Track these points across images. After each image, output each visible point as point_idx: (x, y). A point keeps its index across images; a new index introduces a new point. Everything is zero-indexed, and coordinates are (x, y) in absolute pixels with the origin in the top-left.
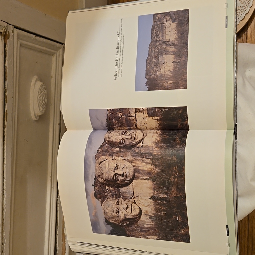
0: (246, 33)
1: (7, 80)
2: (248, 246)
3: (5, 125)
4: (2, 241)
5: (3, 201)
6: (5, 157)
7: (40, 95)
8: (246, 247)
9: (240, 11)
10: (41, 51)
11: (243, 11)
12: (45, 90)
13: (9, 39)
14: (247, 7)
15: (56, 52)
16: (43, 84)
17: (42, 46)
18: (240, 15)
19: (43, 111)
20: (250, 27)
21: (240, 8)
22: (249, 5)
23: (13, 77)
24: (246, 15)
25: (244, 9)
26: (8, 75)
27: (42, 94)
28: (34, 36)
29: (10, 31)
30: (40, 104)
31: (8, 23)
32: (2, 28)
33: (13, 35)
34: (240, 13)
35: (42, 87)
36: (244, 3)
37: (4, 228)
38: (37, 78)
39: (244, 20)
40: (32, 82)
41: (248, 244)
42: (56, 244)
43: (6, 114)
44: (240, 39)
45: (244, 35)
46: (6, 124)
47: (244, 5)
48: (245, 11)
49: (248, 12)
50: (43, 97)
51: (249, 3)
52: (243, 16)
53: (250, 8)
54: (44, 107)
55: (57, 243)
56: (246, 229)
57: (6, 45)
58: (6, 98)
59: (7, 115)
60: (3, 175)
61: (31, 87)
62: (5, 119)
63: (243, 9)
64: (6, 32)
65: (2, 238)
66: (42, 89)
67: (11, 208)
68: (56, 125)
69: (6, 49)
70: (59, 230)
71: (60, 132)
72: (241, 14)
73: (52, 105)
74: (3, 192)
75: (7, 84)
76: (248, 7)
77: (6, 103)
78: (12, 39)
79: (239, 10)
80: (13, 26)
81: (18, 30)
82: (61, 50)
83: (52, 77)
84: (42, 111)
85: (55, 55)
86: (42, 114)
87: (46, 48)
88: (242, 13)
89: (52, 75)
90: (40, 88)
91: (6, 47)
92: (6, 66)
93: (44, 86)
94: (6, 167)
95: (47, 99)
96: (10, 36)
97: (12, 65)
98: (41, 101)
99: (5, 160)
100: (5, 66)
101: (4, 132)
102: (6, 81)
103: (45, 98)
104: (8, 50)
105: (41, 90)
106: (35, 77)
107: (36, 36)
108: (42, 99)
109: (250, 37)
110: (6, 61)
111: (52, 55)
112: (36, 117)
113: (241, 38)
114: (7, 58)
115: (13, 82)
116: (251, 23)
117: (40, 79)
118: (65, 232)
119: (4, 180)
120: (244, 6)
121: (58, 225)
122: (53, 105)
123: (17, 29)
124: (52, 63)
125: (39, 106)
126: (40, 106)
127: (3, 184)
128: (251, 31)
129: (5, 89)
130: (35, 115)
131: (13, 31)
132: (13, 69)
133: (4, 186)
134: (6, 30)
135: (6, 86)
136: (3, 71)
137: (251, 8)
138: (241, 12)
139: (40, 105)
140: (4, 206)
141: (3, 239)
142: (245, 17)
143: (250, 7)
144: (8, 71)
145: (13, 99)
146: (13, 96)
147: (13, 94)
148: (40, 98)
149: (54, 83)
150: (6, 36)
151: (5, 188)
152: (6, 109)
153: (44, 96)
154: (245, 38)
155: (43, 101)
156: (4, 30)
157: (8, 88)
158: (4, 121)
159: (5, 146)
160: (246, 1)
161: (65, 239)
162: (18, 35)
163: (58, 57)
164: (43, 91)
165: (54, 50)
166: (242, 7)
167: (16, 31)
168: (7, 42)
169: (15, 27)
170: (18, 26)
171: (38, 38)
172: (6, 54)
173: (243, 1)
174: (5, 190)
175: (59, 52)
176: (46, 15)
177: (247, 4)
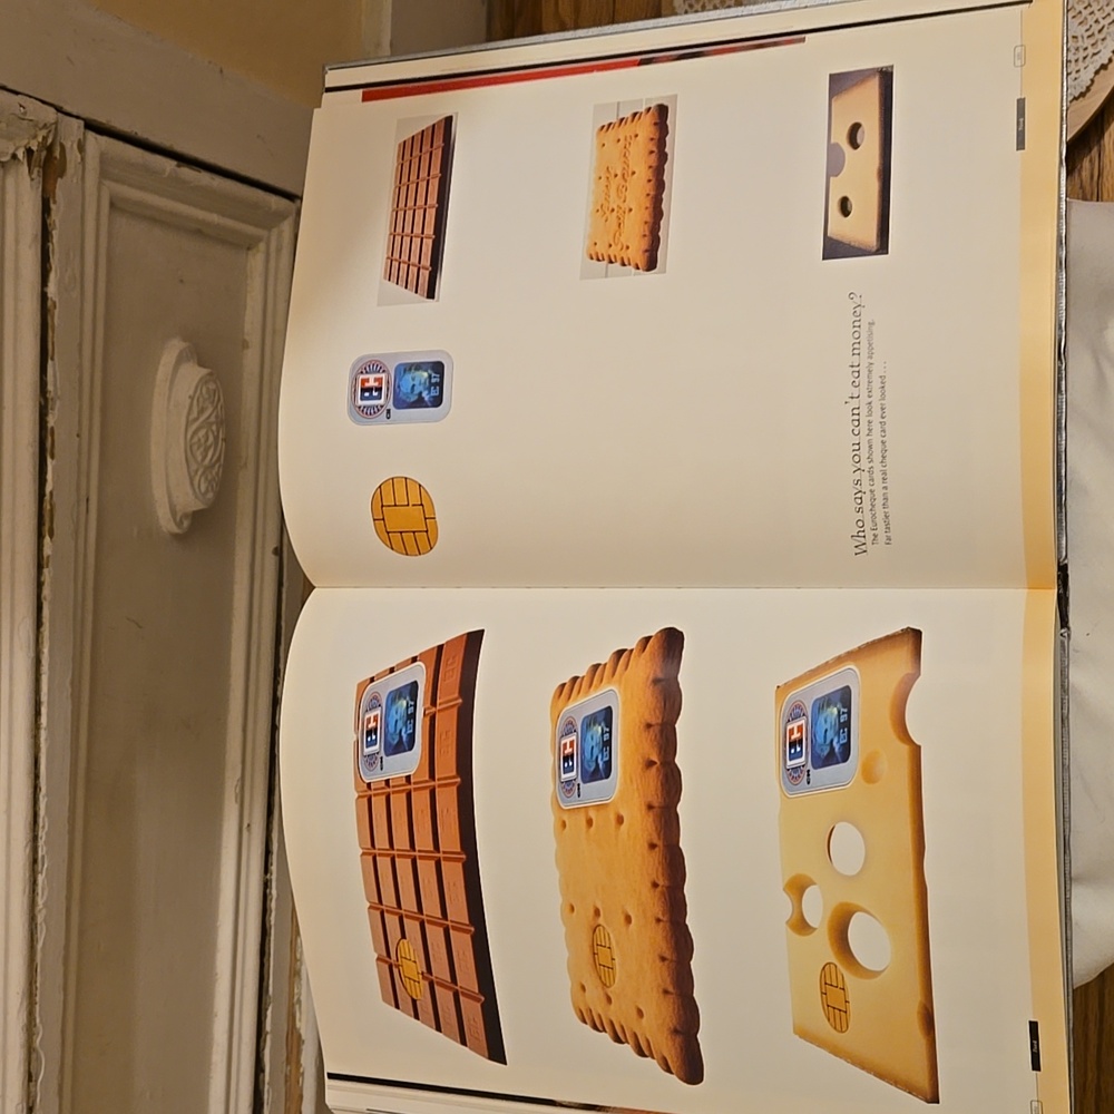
0: (1095, 151)
1: (52, 359)
3: (45, 554)
4: (29, 1064)
5: (34, 891)
6: (44, 698)
7: (196, 425)
10: (200, 232)
11: (1085, 58)
12: (219, 400)
13: (64, 178)
14: (1103, 40)
15: (264, 233)
16: (210, 374)
17: (202, 208)
19: (210, 495)
23: (80, 345)
24: (1097, 73)
25: (1090, 47)
26: (57, 339)
27: (203, 418)
28: (170, 164)
29: (68, 145)
30: (196, 461)
31: (59, 110)
32: (33, 132)
33: (83, 159)
34: (1074, 63)
35: (204, 390)
36: (1091, 20)
37: (37, 1007)
38: (181, 352)
39: (1088, 95)
40: (160, 369)
42: (261, 1077)
43: (48, 507)
45: (1086, 163)
46: (47, 551)
47: (1087, 30)
48: (1096, 57)
49: (1106, 62)
50: (207, 433)
52: (1086, 77)
54: (214, 472)
55: (263, 1071)
57: (53, 206)
58: (49, 438)
59: (52, 510)
60: (33, 776)
61: (157, 389)
62: (46, 528)
63: (1086, 49)
64: (50, 149)
65: (30, 1050)
66: (206, 397)
67: (68, 920)
68: (263, 553)
69: (48, 221)
70: (272, 1012)
71: (280, 583)
72: (1078, 71)
73: (246, 465)
74: (35, 850)
75: (55, 376)
76: (1108, 38)
77: (49, 460)
78: (75, 178)
80: (82, 123)
81: (104, 140)
82: (286, 226)
83: (245, 345)
84: (204, 494)
85: (262, 246)
86: (203, 507)
87: (223, 216)
88: (1081, 65)
89: (246, 337)
90: (195, 391)
91: (49, 214)
92: (49, 295)
93: (212, 386)
94: (46, 740)
95: (224, 440)
96: (68, 163)
97: (75, 294)
98: (202, 449)
99: (44, 710)
100: (44, 297)
101: (40, 585)
102: (50, 362)
103: (216, 438)
104: (57, 225)
105: (201, 399)
106: (175, 347)
107: (178, 166)
108: (203, 441)
110: (52, 277)
111: (249, 249)
112: (178, 519)
114: (54, 261)
115: (80, 366)
117: (197, 354)
118: (298, 1024)
119: (41, 799)
120: (1089, 33)
121: (270, 992)
122: (251, 466)
123: (99, 137)
124: (249, 281)
125: (192, 473)
126: (196, 472)
127: (35, 815)
129: (46, 399)
130: (173, 512)
131: (79, 141)
132: (82, 310)
133: (41, 825)
134: (50, 141)
135: (50, 387)
136: (37, 320)
138: (1077, 61)
139: (194, 467)
140: (37, 910)
141: (34, 1056)
142: (1092, 81)
144: (57, 318)
145: (80, 442)
146: (80, 428)
147: (80, 422)
148: (195, 439)
149: (256, 370)
150: (48, 164)
151: (42, 834)
152: (49, 488)
153: (214, 428)
154: (1092, 177)
155: (206, 450)
156: (45, 138)
157: (59, 393)
158: (40, 537)
159: (46, 650)
160: (1096, 12)
161: (299, 1052)
162: (104, 159)
163: (273, 254)
164: (207, 408)
165: (256, 226)
166: (1080, 39)
167: (95, 142)
168: (57, 191)
169: (92, 126)
170: (104, 121)
171: (187, 173)
172: (50, 244)
173: (1085, 13)
174: (41, 843)
175: (280, 235)
176: (221, 71)
177: (1103, 27)
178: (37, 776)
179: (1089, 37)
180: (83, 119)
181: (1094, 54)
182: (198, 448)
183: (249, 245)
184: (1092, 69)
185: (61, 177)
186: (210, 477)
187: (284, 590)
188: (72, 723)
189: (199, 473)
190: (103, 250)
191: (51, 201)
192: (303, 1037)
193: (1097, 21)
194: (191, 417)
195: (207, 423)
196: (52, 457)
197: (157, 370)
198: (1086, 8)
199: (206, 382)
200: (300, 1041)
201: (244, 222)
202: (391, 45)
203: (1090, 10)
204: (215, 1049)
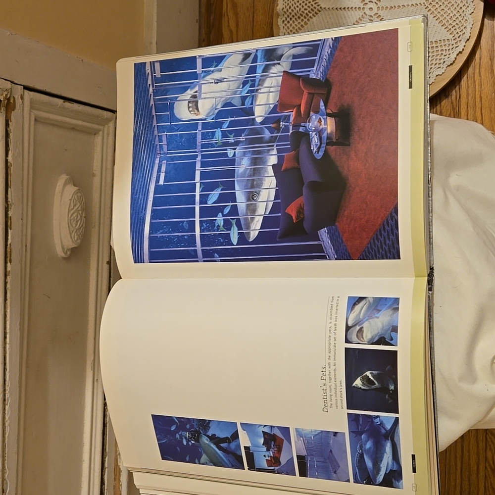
0: (457, 87)
1: (10, 188)
2: (461, 486)
3: (8, 270)
4: (3, 485)
5: (4, 412)
6: (8, 331)
7: (73, 211)
8: (457, 488)
9: (447, 49)
10: (74, 129)
11: (452, 49)
12: (82, 200)
13: (15, 111)
14: (460, 41)
15: (101, 127)
16: (79, 189)
17: (75, 119)
18: (446, 55)
19: (79, 241)
20: (465, 77)
21: (447, 42)
22: (464, 36)
23: (22, 181)
24: (457, 55)
25: (454, 44)
26: (12, 179)
27: (75, 208)
28: (61, 101)
29: (16, 97)
30: (73, 227)
31: (12, 82)
32: (1, 93)
33: (23, 103)
34: (447, 51)
35: (76, 197)
36: (455, 33)
37: (6, 461)
38: (66, 180)
39: (454, 64)
40: (57, 188)
41: (461, 482)
42: (103, 486)
43: (9, 250)
44: (446, 100)
45: (454, 92)
47: (453, 37)
48: (457, 48)
49: (461, 50)
50: (77, 215)
51: (464, 33)
52: (453, 57)
53: (466, 43)
54: (80, 232)
55: (104, 484)
56: (457, 454)
57: (10, 123)
58: (9, 221)
59: (11, 252)
60: (3, 364)
61: (56, 196)
62: (8, 259)
63: (453, 45)
64: (9, 99)
65: (3, 480)
66: (77, 199)
67: (19, 424)
68: (102, 264)
69: (8, 129)
70: (108, 459)
71: (110, 276)
72: (449, 54)
73: (95, 226)
74: (4, 395)
75: (11, 194)
76: (462, 40)
77: (9, 230)
78: (19, 111)
79: (445, 45)
80: (22, 87)
81: (32, 93)
82: (111, 124)
83: (94, 175)
84: (76, 241)
85: (101, 133)
86: (76, 246)
87: (84, 121)
88: (451, 52)
89: (94, 172)
90: (72, 196)
91: (9, 127)
92: (9, 161)
93: (79, 195)
94: (9, 349)
95: (85, 217)
96: (17, 105)
97: (20, 160)
98: (75, 222)
99: (8, 336)
100: (7, 161)
101: (6, 283)
102: (9, 189)
103: (81, 217)
104: (12, 131)
105: (75, 201)
106: (64, 178)
107: (64, 102)
108: (75, 218)
109: (465, 96)
110: (10, 153)
111: (95, 134)
112: (65, 251)
113: (450, 97)
114: (11, 146)
115: (22, 190)
116: (468, 70)
117: (74, 180)
118: (119, 464)
119: (7, 373)
120: (454, 38)
121: (107, 450)
122: (97, 227)
123: (29, 92)
124: (95, 148)
125: (71, 232)
126: (73, 231)
127: (5, 380)
128: (467, 85)
129: (8, 205)
130: (63, 248)
131: (21, 95)
132: (23, 166)
133: (7, 385)
134: (8, 96)
135: (9, 200)
136: (4, 171)
137: (468, 42)
138: (449, 50)
139: (72, 229)
140: (7, 421)
141: (5, 482)
142: (456, 58)
143: (466, 41)
144: (12, 170)
145: (22, 222)
146: (22, 216)
147: (22, 213)
148: (72, 217)
149: (99, 186)
150: (8, 105)
151: (7, 388)
152: (9, 242)
153: (80, 212)
154: (456, 99)
155: (77, 222)
156: (6, 95)
157: (13, 202)
158: (6, 263)
159: (8, 311)
160: (457, 29)
161: (120, 476)
162: (32, 102)
163: (105, 137)
164: (77, 204)
165: (98, 124)
166: (450, 40)
167: (28, 95)
168: (12, 117)
169: (26, 88)
170: (32, 86)
171: (68, 105)
172: (9, 139)
173: (452, 29)
174: (7, 392)
175: (108, 128)
176: (82, 60)
177: (460, 35)
178: (5, 364)
179: (454, 39)
180: (23, 86)
181: (456, 47)
182: (74, 221)
183: (95, 133)
184: (456, 53)
185: (14, 110)
186: (79, 234)
187: (111, 279)
188: (20, 339)
189: (74, 232)
190: (32, 140)
191: (9, 121)
192: (121, 469)
193: (457, 33)
194: (70, 208)
195: (77, 211)
196: (11, 229)
197: (56, 188)
198: (452, 27)
199: (77, 193)
200: (120, 471)
201: (93, 123)
202: (157, 43)
203: (454, 28)
204: (83, 475)
